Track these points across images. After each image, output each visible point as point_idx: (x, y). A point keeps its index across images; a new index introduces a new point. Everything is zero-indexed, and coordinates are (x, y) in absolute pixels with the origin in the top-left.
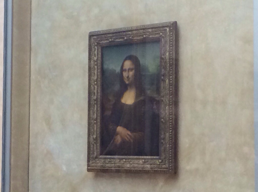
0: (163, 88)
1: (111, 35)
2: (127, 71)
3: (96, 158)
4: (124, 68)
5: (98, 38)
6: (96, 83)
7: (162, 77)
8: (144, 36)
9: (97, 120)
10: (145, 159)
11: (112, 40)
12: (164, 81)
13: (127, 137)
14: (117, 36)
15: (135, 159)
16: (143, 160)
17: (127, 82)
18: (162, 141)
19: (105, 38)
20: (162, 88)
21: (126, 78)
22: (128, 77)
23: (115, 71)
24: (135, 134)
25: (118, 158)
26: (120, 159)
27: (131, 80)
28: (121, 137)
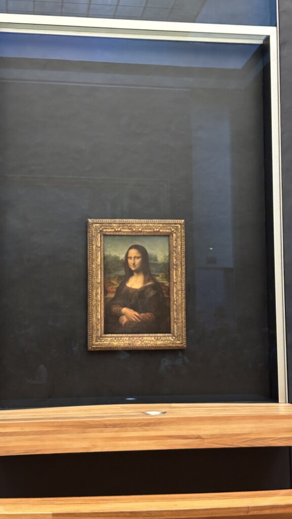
0: (176, 275)
1: (116, 225)
2: (133, 259)
3: (101, 337)
4: (130, 255)
5: (101, 227)
6: (99, 267)
7: (175, 267)
8: (155, 230)
9: (101, 302)
10: (157, 337)
11: (119, 229)
12: (176, 270)
13: (134, 318)
14: (123, 226)
15: (147, 337)
16: (156, 338)
17: (133, 269)
18: (176, 320)
19: (111, 227)
20: (174, 276)
21: (132, 265)
22: (134, 264)
23: (119, 258)
24: (142, 314)
25: (127, 337)
26: (130, 337)
27: (137, 267)
28: (127, 318)
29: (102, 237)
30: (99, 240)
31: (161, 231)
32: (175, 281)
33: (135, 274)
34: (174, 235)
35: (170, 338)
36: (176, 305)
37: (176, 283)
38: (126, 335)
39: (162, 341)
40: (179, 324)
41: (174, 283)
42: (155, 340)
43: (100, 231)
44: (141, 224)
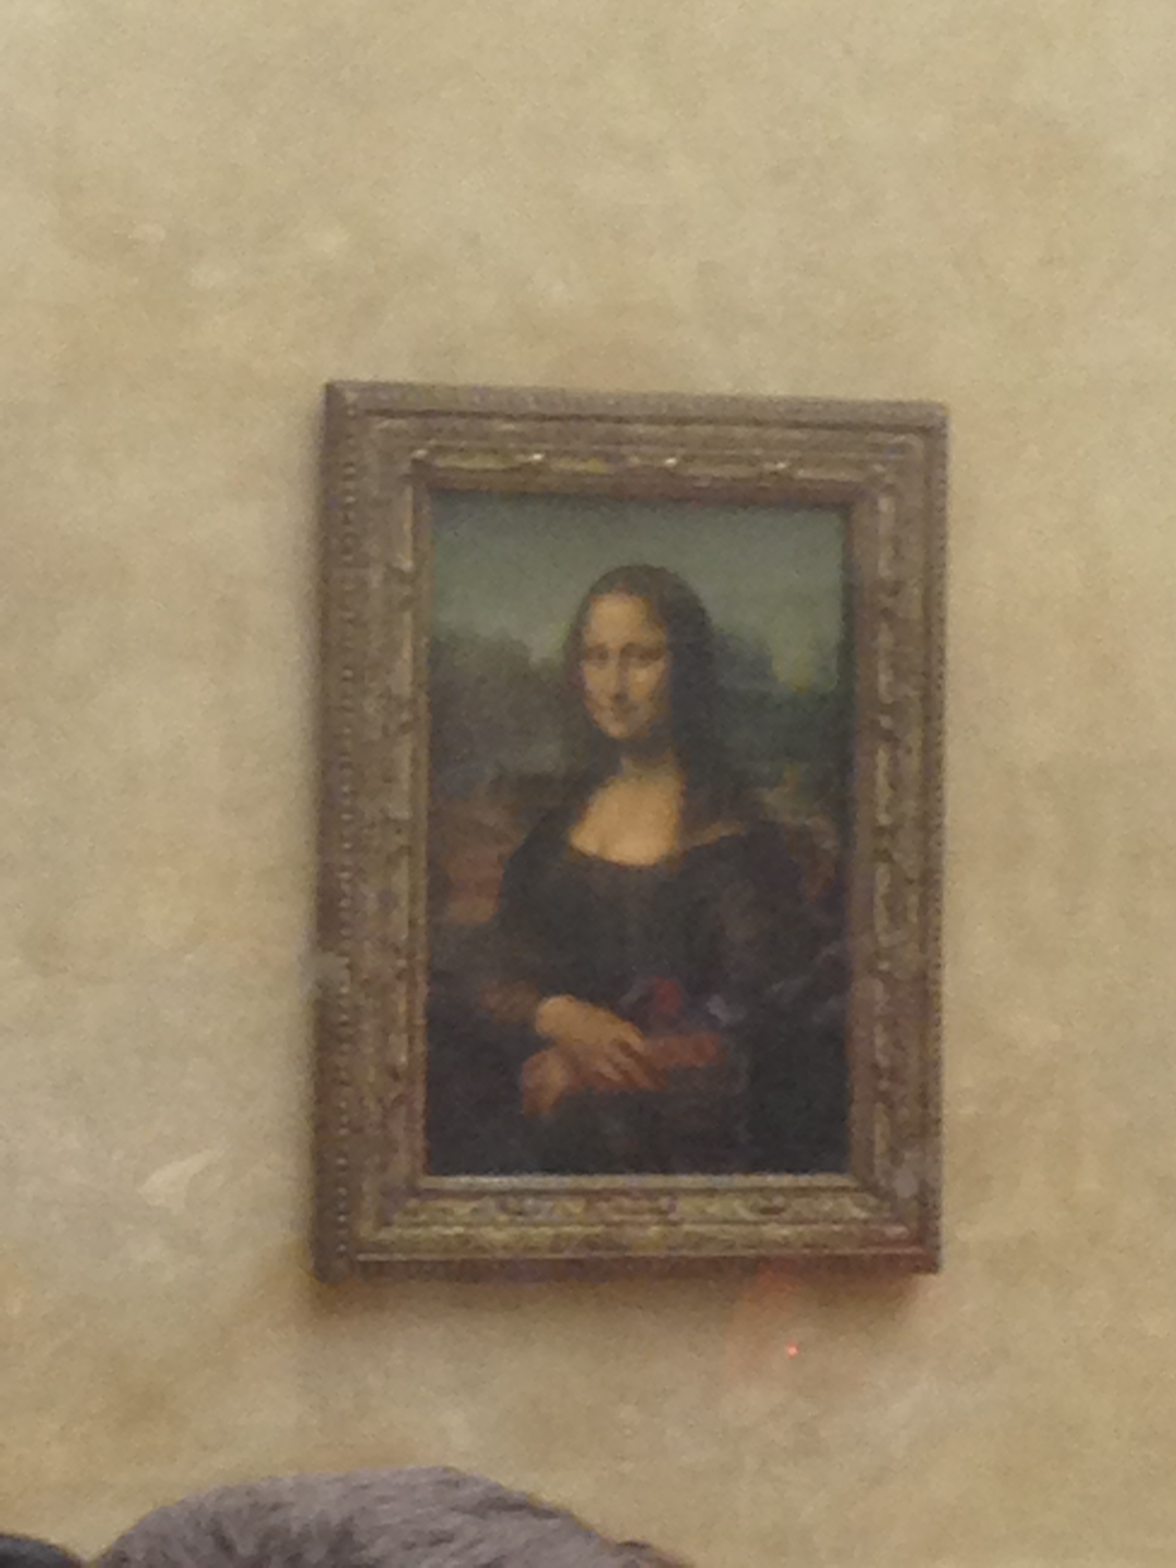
1: (518, 428)
2: (614, 660)
3: (410, 1192)
6: (405, 716)
9: (412, 953)
14: (564, 440)
16: (762, 1203)
17: (615, 729)
24: (669, 1041)
25: (574, 1193)
26: (590, 1196)
27: (644, 714)
28: (574, 1064)
29: (426, 509)
30: (407, 526)
31: (801, 473)
32: (884, 819)
33: (626, 763)
34: (885, 504)
35: (846, 1201)
36: (886, 977)
37: (892, 831)
38: (568, 1181)
39: (794, 1222)
40: (904, 1113)
41: (880, 831)
42: (749, 1216)
43: (416, 462)
44: (682, 421)
